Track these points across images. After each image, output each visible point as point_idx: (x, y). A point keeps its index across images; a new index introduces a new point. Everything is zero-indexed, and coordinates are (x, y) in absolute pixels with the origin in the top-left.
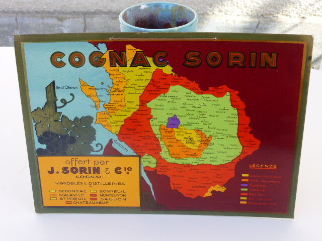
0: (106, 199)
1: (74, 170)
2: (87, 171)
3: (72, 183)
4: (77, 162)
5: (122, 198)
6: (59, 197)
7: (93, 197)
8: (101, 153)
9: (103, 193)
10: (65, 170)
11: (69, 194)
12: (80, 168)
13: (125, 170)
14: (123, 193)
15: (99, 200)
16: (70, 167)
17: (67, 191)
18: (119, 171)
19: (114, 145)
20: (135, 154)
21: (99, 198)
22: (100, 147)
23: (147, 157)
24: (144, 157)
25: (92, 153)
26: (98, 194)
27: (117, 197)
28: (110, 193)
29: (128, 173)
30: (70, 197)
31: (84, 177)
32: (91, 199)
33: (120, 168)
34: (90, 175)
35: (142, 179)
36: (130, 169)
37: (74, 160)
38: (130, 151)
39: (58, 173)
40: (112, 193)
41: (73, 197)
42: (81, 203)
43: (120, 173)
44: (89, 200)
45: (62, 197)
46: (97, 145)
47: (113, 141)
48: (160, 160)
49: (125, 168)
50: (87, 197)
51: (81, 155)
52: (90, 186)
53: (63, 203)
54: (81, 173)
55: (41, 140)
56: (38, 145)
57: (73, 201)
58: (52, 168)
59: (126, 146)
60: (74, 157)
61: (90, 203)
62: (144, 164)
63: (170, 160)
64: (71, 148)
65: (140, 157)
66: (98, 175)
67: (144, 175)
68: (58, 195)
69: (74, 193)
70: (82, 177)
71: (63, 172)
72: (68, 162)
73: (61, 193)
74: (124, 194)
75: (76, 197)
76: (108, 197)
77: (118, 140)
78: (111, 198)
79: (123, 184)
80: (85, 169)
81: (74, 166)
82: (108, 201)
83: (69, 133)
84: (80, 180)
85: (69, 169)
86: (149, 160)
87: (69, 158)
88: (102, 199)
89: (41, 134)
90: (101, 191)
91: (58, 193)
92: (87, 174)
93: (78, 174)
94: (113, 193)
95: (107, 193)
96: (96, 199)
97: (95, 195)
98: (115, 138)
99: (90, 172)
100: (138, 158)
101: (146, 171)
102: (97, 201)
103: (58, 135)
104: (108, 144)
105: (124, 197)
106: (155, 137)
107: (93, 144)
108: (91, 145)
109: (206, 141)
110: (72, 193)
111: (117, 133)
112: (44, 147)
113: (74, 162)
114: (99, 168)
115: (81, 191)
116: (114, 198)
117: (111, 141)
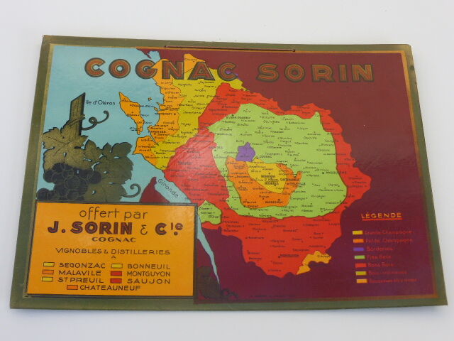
0: (137, 281)
1: (91, 228)
2: (112, 230)
3: (84, 251)
4: (98, 214)
5: (163, 279)
6: (57, 276)
7: (116, 276)
8: (137, 199)
9: (133, 270)
10: (77, 227)
11: (76, 270)
12: (101, 223)
13: (172, 229)
14: (165, 270)
15: (124, 283)
16: (85, 221)
17: (73, 265)
18: (161, 229)
19: (158, 187)
20: (189, 202)
21: (125, 278)
22: (136, 189)
23: (207, 206)
24: (202, 206)
25: (123, 199)
26: (125, 271)
27: (156, 278)
28: (144, 270)
29: (176, 234)
30: (76, 277)
31: (105, 239)
32: (112, 281)
33: (163, 225)
34: (115, 236)
35: (197, 244)
36: (179, 227)
37: (94, 210)
38: (182, 197)
39: (63, 231)
40: (147, 270)
41: (82, 277)
42: (93, 288)
43: (164, 233)
44: (107, 283)
45: (63, 276)
46: (132, 187)
47: (157, 181)
48: (227, 212)
49: (172, 224)
50: (106, 277)
51: (106, 202)
52: (114, 257)
53: (61, 289)
54: (101, 232)
55: (48, 177)
56: (42, 184)
57: (79, 284)
58: (56, 224)
59: (176, 189)
60: (95, 206)
61: (109, 288)
62: (203, 218)
63: (242, 211)
64: (92, 190)
65: (197, 207)
66: (129, 237)
67: (202, 237)
68: (56, 273)
69: (84, 269)
70: (102, 239)
71: (73, 231)
72: (83, 214)
73: (62, 269)
74: (168, 271)
75: (86, 276)
76: (139, 278)
77: (164, 180)
78: (144, 278)
79: (168, 253)
80: (108, 225)
81: (92, 220)
82: (141, 284)
83: (93, 167)
84: (98, 245)
85: (83, 226)
86: (208, 211)
87: (86, 207)
88: (130, 281)
89: (50, 165)
90: (130, 266)
91: (57, 269)
92: (110, 236)
93: (97, 234)
94: (150, 270)
95: (140, 270)
96: (119, 281)
97: (120, 273)
98: (160, 176)
99: (116, 232)
100: (192, 208)
101: (204, 230)
102: (120, 285)
103: (75, 169)
104: (149, 184)
105: (167, 278)
106: (220, 176)
107: (127, 186)
108: (123, 186)
109: (294, 181)
110: (80, 269)
111: (164, 169)
112: (50, 186)
113: (92, 214)
114: (130, 224)
115: (97, 265)
116: (150, 279)
117: (154, 181)
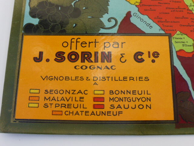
0: (119, 106)
1: (73, 57)
2: (93, 59)
3: (67, 78)
4: (79, 44)
5: (144, 104)
6: (42, 102)
7: (99, 102)
8: (115, 30)
9: (114, 96)
10: (60, 57)
11: (60, 96)
12: (82, 53)
13: (149, 57)
14: (146, 96)
15: (107, 108)
16: (67, 51)
17: (57, 92)
18: (140, 57)
19: (133, 20)
20: (163, 32)
21: (107, 104)
22: (113, 22)
23: (180, 36)
24: (175, 36)
25: (102, 31)
26: (107, 96)
27: (137, 103)
28: (126, 96)
29: (153, 61)
30: (60, 103)
31: (86, 67)
32: (95, 107)
33: (141, 54)
34: (96, 65)
35: (174, 70)
36: (156, 55)
37: (75, 41)
38: (156, 29)
39: (48, 60)
40: (128, 95)
41: (66, 102)
42: (77, 113)
43: (142, 60)
44: (90, 109)
45: (48, 102)
46: (109, 20)
47: (132, 14)
49: (149, 52)
50: (89, 103)
51: (86, 34)
52: (95, 84)
53: (46, 115)
54: (83, 61)
55: (33, 14)
56: (28, 19)
57: (64, 109)
58: (41, 54)
59: (150, 21)
60: (76, 37)
61: (93, 113)
62: (177, 47)
64: (73, 24)
65: (170, 37)
66: (109, 65)
67: (177, 64)
68: (42, 99)
69: (68, 96)
70: (84, 67)
71: (56, 60)
72: (65, 44)
73: (48, 96)
74: (149, 96)
75: (70, 102)
76: (121, 103)
77: (138, 13)
78: (126, 103)
79: (147, 79)
80: (89, 54)
81: (74, 49)
82: (123, 110)
83: (73, 4)
84: (80, 73)
85: (66, 55)
86: (183, 40)
87: (68, 38)
88: (112, 106)
89: (35, 3)
90: (111, 92)
91: (42, 95)
92: (91, 64)
93: (79, 63)
94: (131, 96)
95: (121, 96)
96: (102, 107)
97: (102, 99)
98: (134, 10)
99: (97, 60)
100: (167, 38)
101: (179, 57)
102: (103, 110)
103: (57, 6)
104: (125, 18)
105: (148, 103)
106: (188, 9)
107: (104, 19)
108: (101, 19)
110: (64, 95)
111: (137, 4)
112: (35, 21)
113: (74, 45)
114: (109, 53)
115: (80, 92)
116: (132, 104)
117: (129, 15)
